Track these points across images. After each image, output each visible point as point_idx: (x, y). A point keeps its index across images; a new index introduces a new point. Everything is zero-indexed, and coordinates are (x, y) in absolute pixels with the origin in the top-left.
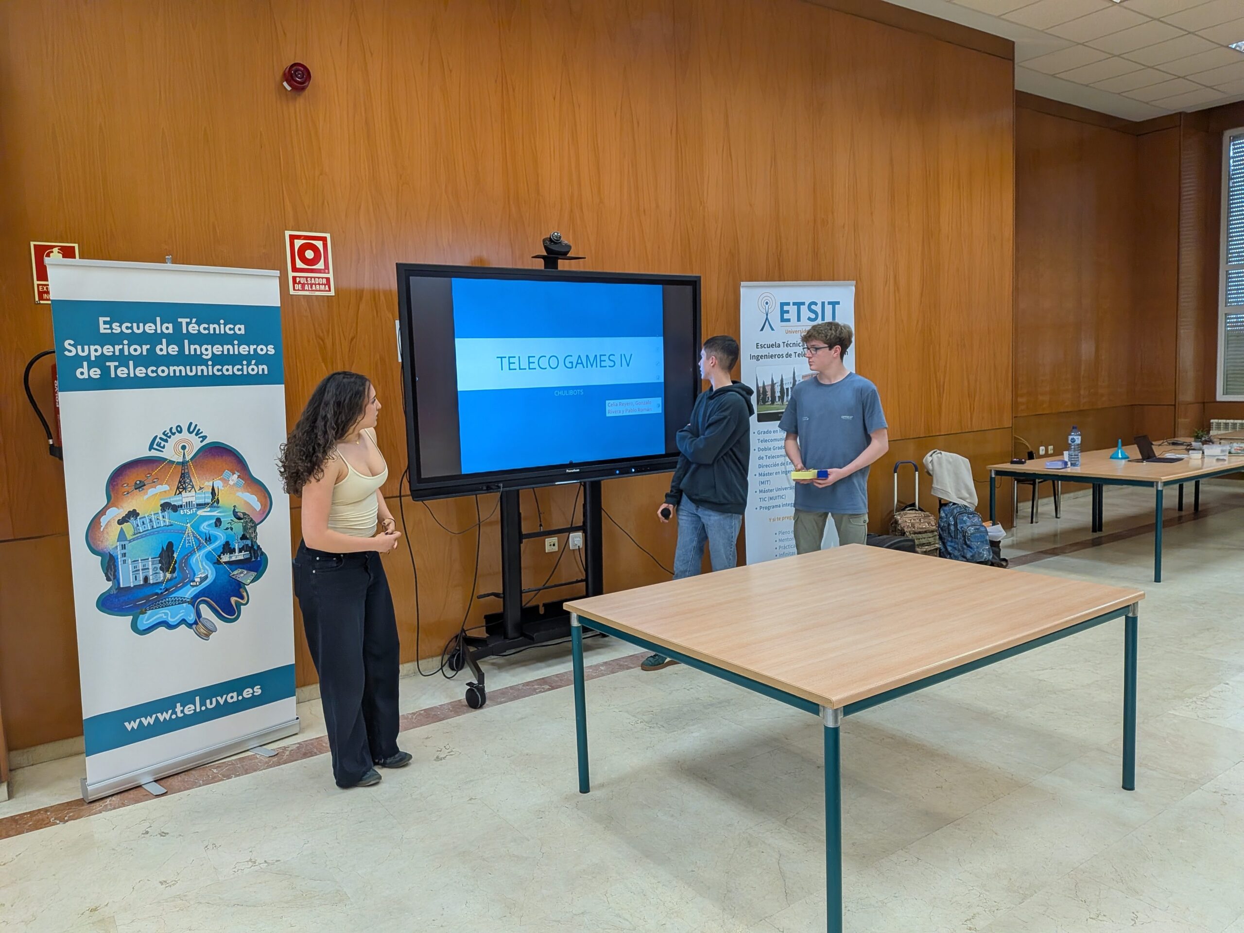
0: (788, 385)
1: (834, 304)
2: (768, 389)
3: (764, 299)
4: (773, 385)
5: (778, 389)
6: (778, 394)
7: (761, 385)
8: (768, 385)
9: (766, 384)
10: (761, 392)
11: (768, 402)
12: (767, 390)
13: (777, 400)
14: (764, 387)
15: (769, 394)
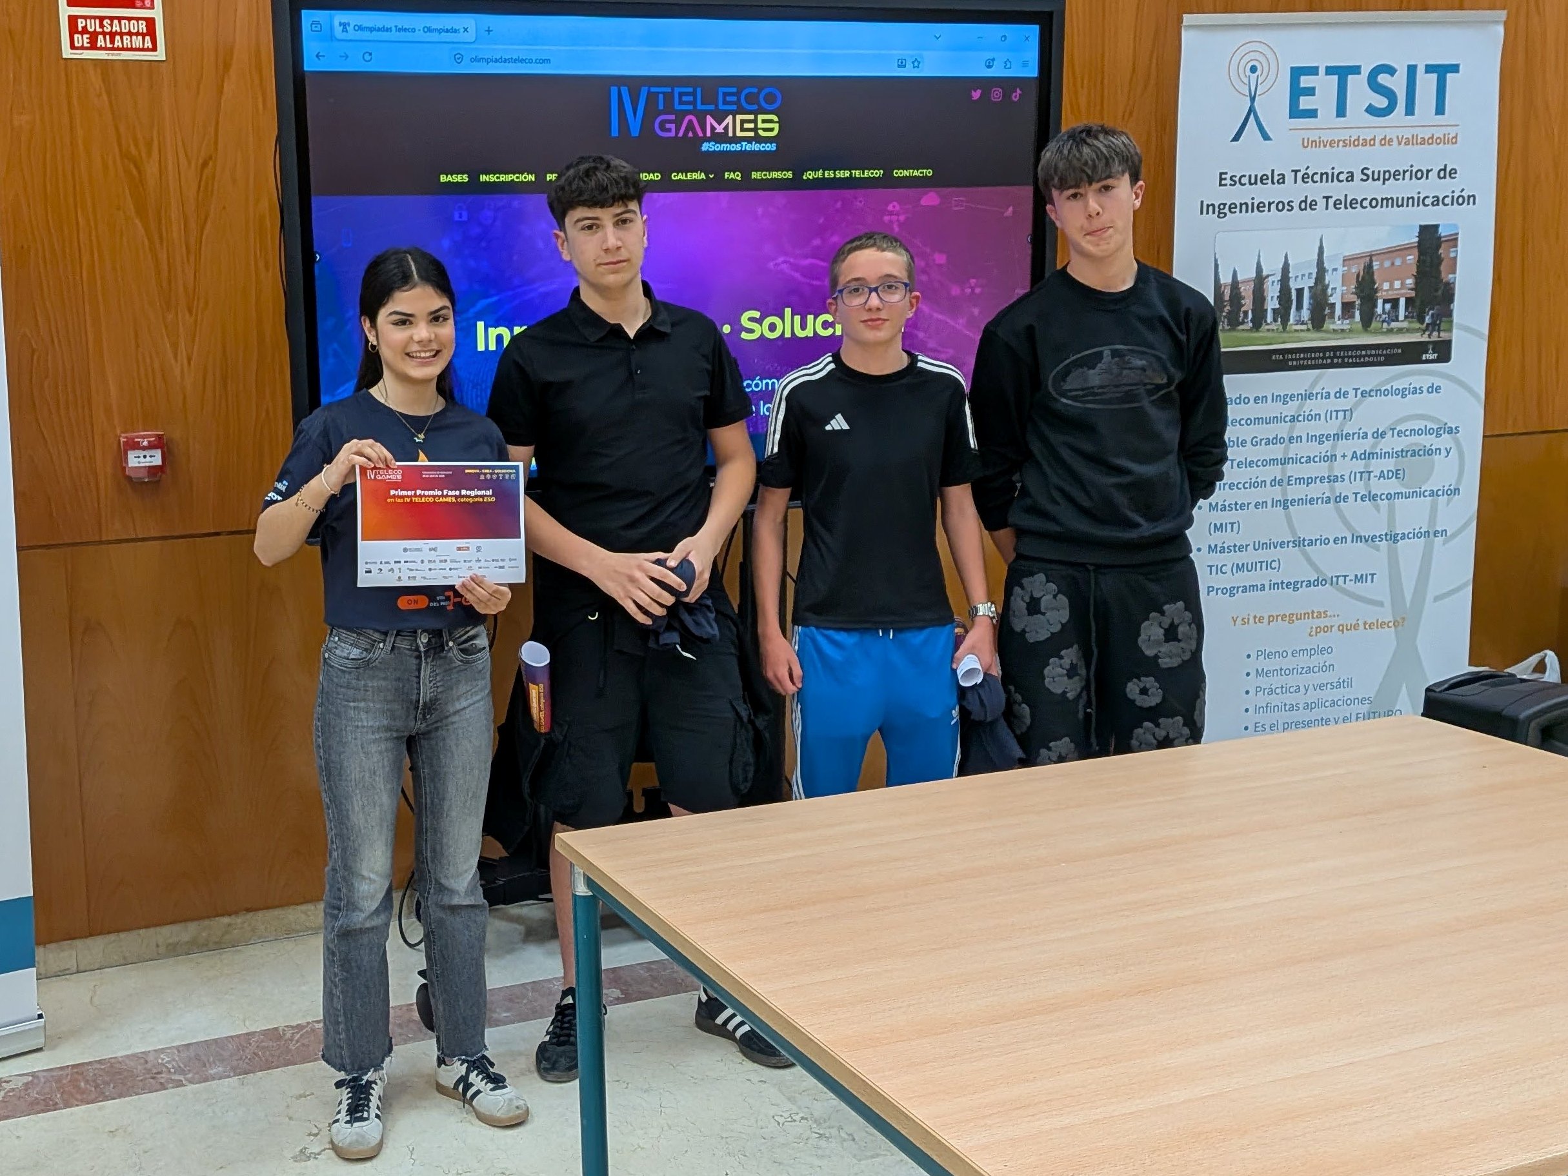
0: (1302, 281)
1: (1441, 71)
2: (1247, 291)
3: (1247, 58)
4: (1260, 280)
5: (1272, 292)
6: (1272, 304)
7: (1226, 279)
8: (1247, 281)
9: (1240, 278)
10: (1227, 297)
11: (1243, 323)
12: (1243, 294)
13: (1270, 318)
14: (1235, 285)
15: (1248, 303)
